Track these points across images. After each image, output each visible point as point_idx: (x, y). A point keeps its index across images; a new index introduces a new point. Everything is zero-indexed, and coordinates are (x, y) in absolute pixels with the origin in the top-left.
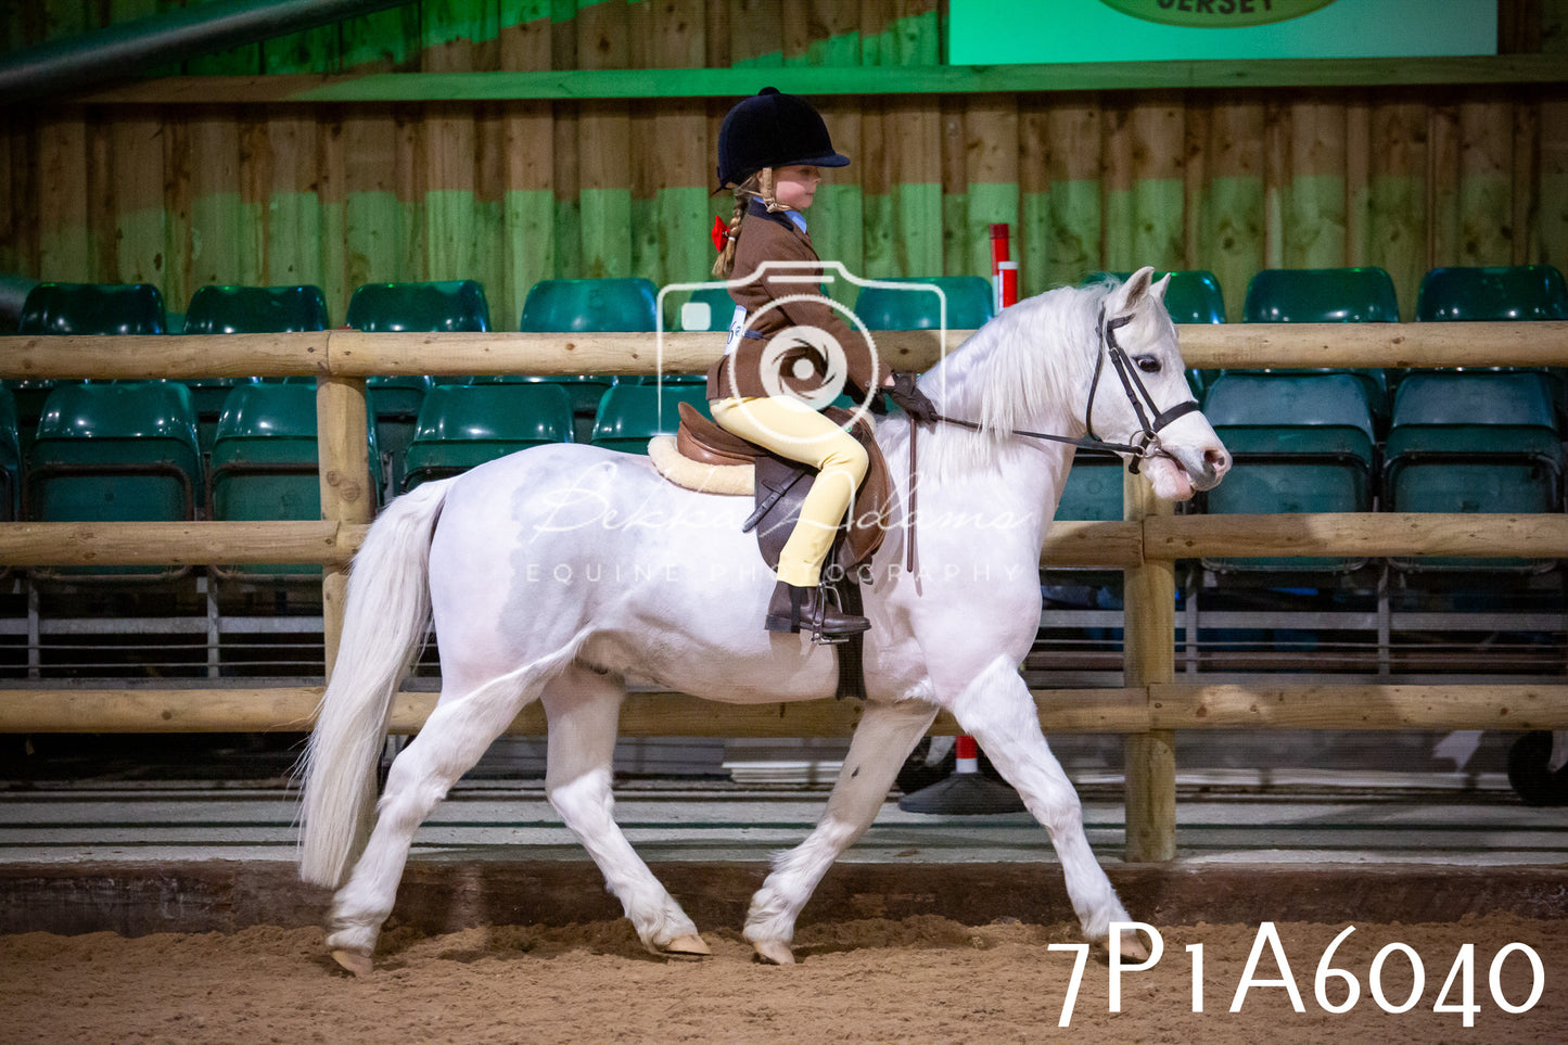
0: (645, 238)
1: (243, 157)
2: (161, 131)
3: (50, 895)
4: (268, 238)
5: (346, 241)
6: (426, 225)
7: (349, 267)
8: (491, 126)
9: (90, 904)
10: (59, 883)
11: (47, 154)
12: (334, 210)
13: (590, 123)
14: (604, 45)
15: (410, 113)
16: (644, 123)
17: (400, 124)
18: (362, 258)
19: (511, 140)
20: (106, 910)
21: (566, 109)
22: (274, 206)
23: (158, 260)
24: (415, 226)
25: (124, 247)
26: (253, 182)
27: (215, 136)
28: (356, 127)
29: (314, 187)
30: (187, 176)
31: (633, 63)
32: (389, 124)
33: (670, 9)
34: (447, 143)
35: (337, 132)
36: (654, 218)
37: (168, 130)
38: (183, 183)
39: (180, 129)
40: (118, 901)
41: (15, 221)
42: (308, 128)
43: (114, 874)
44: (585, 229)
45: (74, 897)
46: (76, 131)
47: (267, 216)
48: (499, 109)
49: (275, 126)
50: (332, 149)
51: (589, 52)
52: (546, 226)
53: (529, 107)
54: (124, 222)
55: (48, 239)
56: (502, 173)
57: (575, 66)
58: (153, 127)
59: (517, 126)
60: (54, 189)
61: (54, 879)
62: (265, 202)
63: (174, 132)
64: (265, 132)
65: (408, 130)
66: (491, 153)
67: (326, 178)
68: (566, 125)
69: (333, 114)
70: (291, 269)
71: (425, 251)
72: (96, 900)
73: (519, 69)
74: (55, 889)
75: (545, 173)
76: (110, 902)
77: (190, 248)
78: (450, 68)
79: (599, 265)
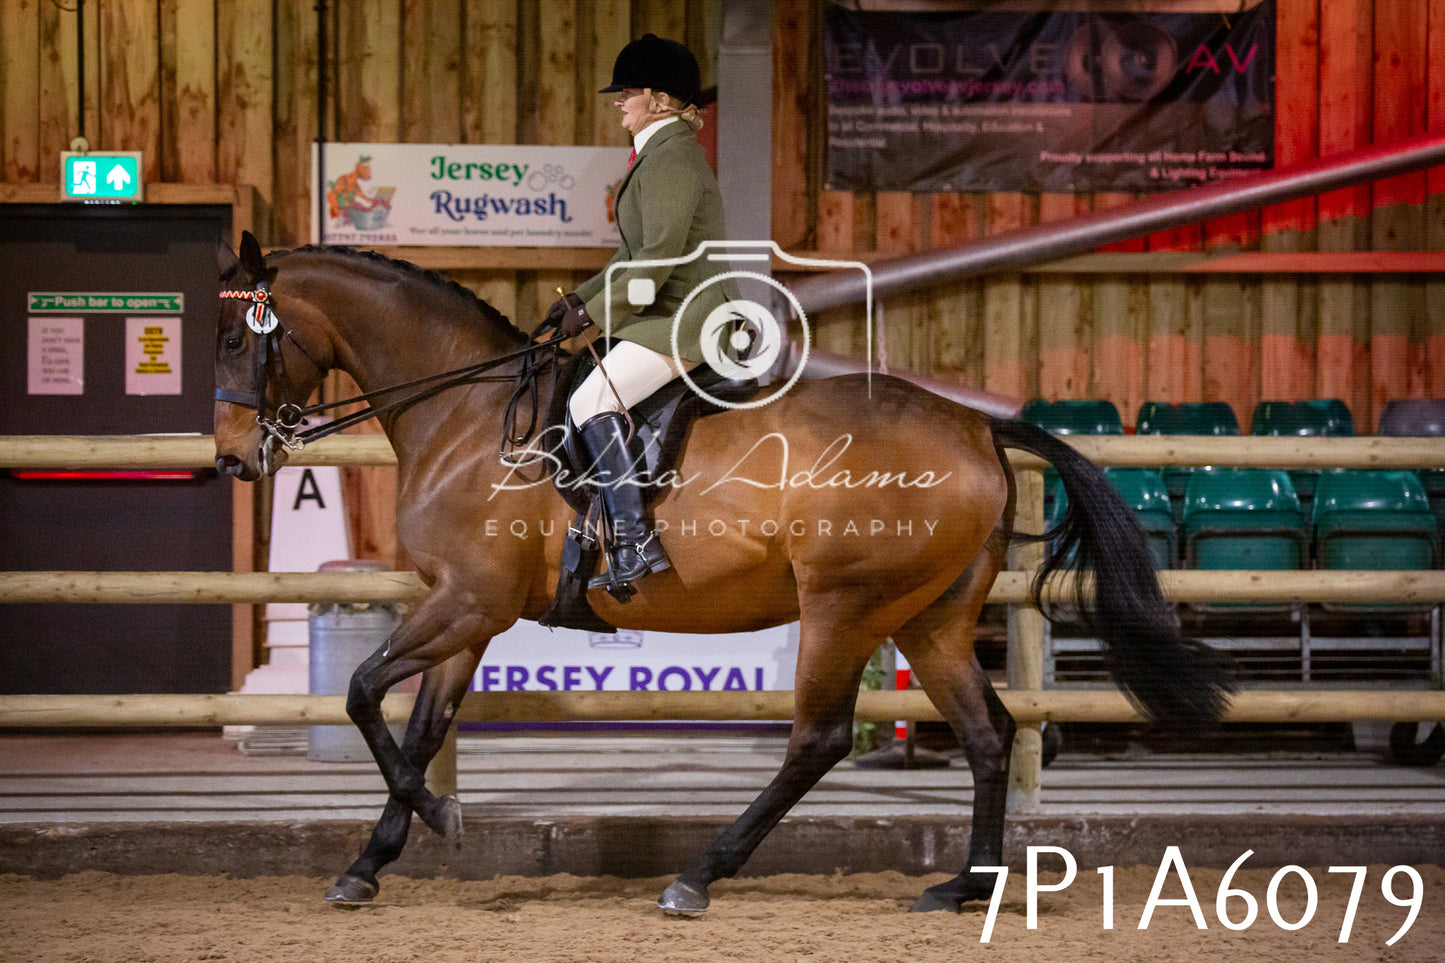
0: (1414, 370)
1: (1132, 310)
2: (1072, 293)
3: (1388, 838)
4: (1148, 368)
5: (1203, 370)
6: (1260, 360)
7: (1204, 388)
8: (1308, 290)
9: (1418, 844)
10: (1395, 830)
11: (993, 306)
12: (1195, 349)
13: (1380, 289)
14: (1391, 235)
15: (1252, 280)
16: (1417, 290)
17: (1243, 288)
18: (1215, 383)
19: (1322, 300)
20: (1427, 849)
21: (1364, 279)
22: (1153, 345)
23: (1069, 383)
24: (1252, 362)
25: (1045, 372)
26: (1136, 329)
27: (1112, 296)
28: (1214, 290)
29: (1182, 332)
30: (1091, 323)
31: (1410, 248)
32: (1235, 288)
33: (1439, 210)
34: (1278, 302)
35: (1197, 293)
36: (1422, 356)
37: (1077, 289)
38: (1087, 328)
39: (1086, 291)
40: (1437, 843)
41: (967, 352)
42: (1180, 290)
43: (1434, 824)
44: (1375, 362)
45: (1405, 839)
46: (1014, 290)
47: (1147, 351)
48: (1314, 279)
49: (1156, 290)
50: (1195, 306)
51: (1380, 237)
52: (1347, 359)
53: (1336, 277)
54: (1045, 356)
55: (991, 366)
56: (1316, 322)
57: (1369, 248)
58: (1066, 289)
59: (1328, 291)
60: (996, 332)
61: (1391, 827)
62: (1147, 341)
63: (1081, 293)
64: (1147, 294)
65: (1248, 292)
66: (1307, 310)
67: (1188, 326)
68: (1361, 291)
69: (1196, 281)
70: (1164, 390)
71: (1260, 378)
72: (1421, 841)
73: (1331, 251)
74: (1392, 834)
75: (1346, 323)
76: (1431, 843)
77: (1092, 374)
78: (1281, 250)
79: (1384, 390)
